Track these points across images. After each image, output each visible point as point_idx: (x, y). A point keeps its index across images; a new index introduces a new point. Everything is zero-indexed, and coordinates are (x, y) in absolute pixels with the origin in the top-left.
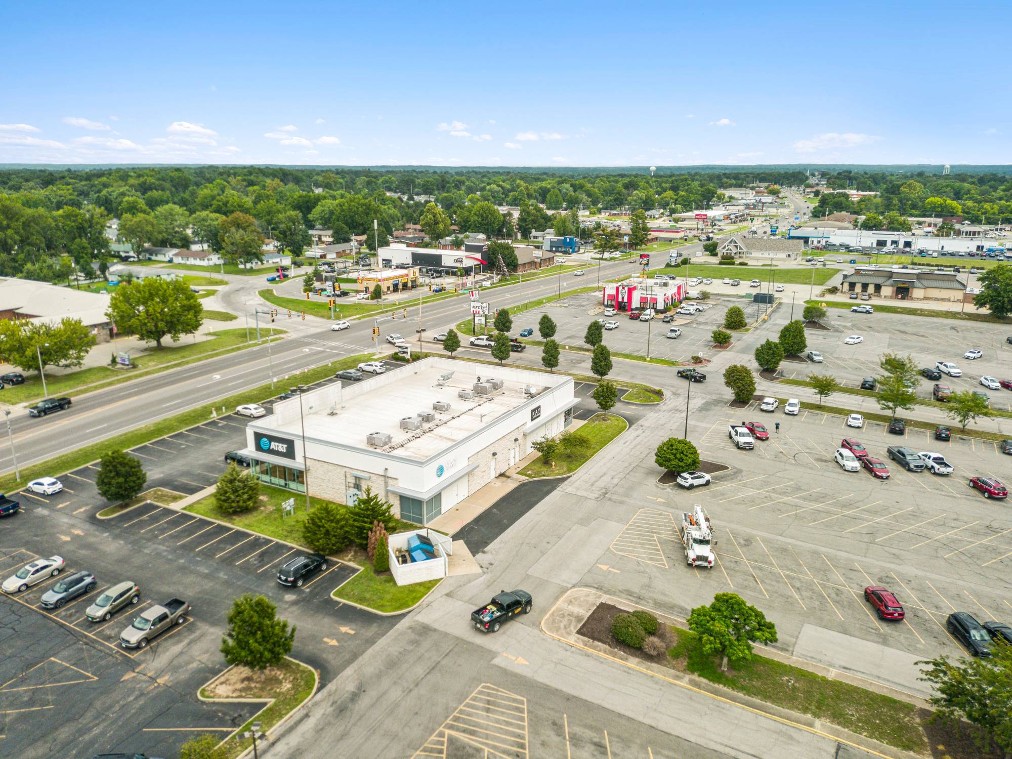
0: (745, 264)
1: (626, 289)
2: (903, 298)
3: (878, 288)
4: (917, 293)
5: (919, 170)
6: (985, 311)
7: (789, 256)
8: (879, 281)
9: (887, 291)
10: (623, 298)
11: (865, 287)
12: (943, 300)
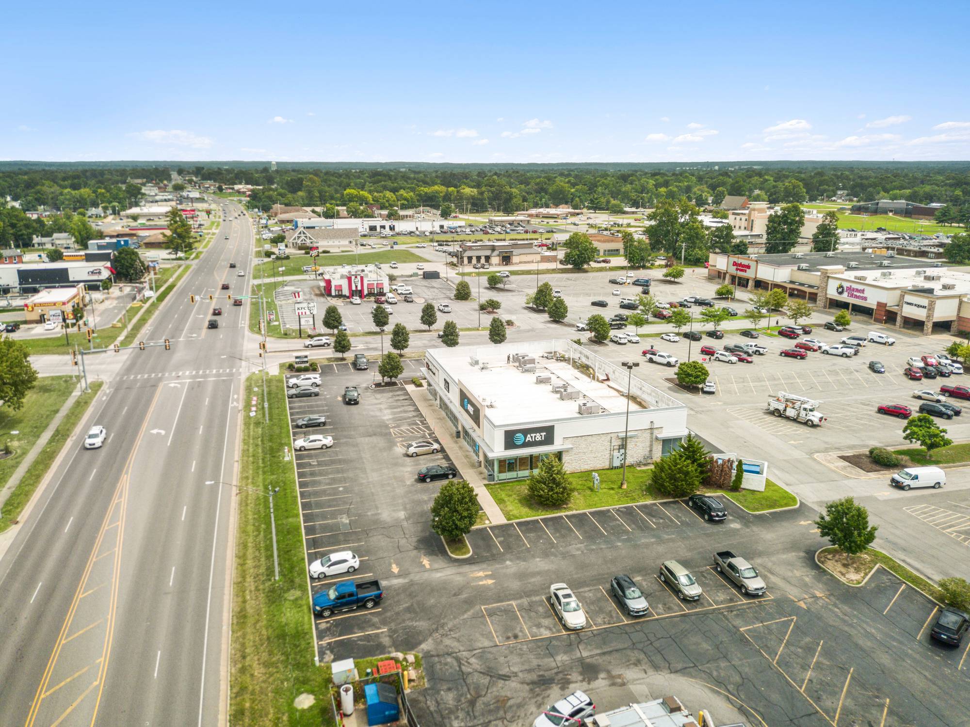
0: (328, 252)
1: (359, 277)
2: (506, 264)
3: (488, 258)
4: (515, 259)
5: (264, 166)
6: (570, 266)
7: (350, 242)
8: (488, 253)
9: (495, 260)
10: (356, 287)
11: (479, 258)
12: (529, 262)
